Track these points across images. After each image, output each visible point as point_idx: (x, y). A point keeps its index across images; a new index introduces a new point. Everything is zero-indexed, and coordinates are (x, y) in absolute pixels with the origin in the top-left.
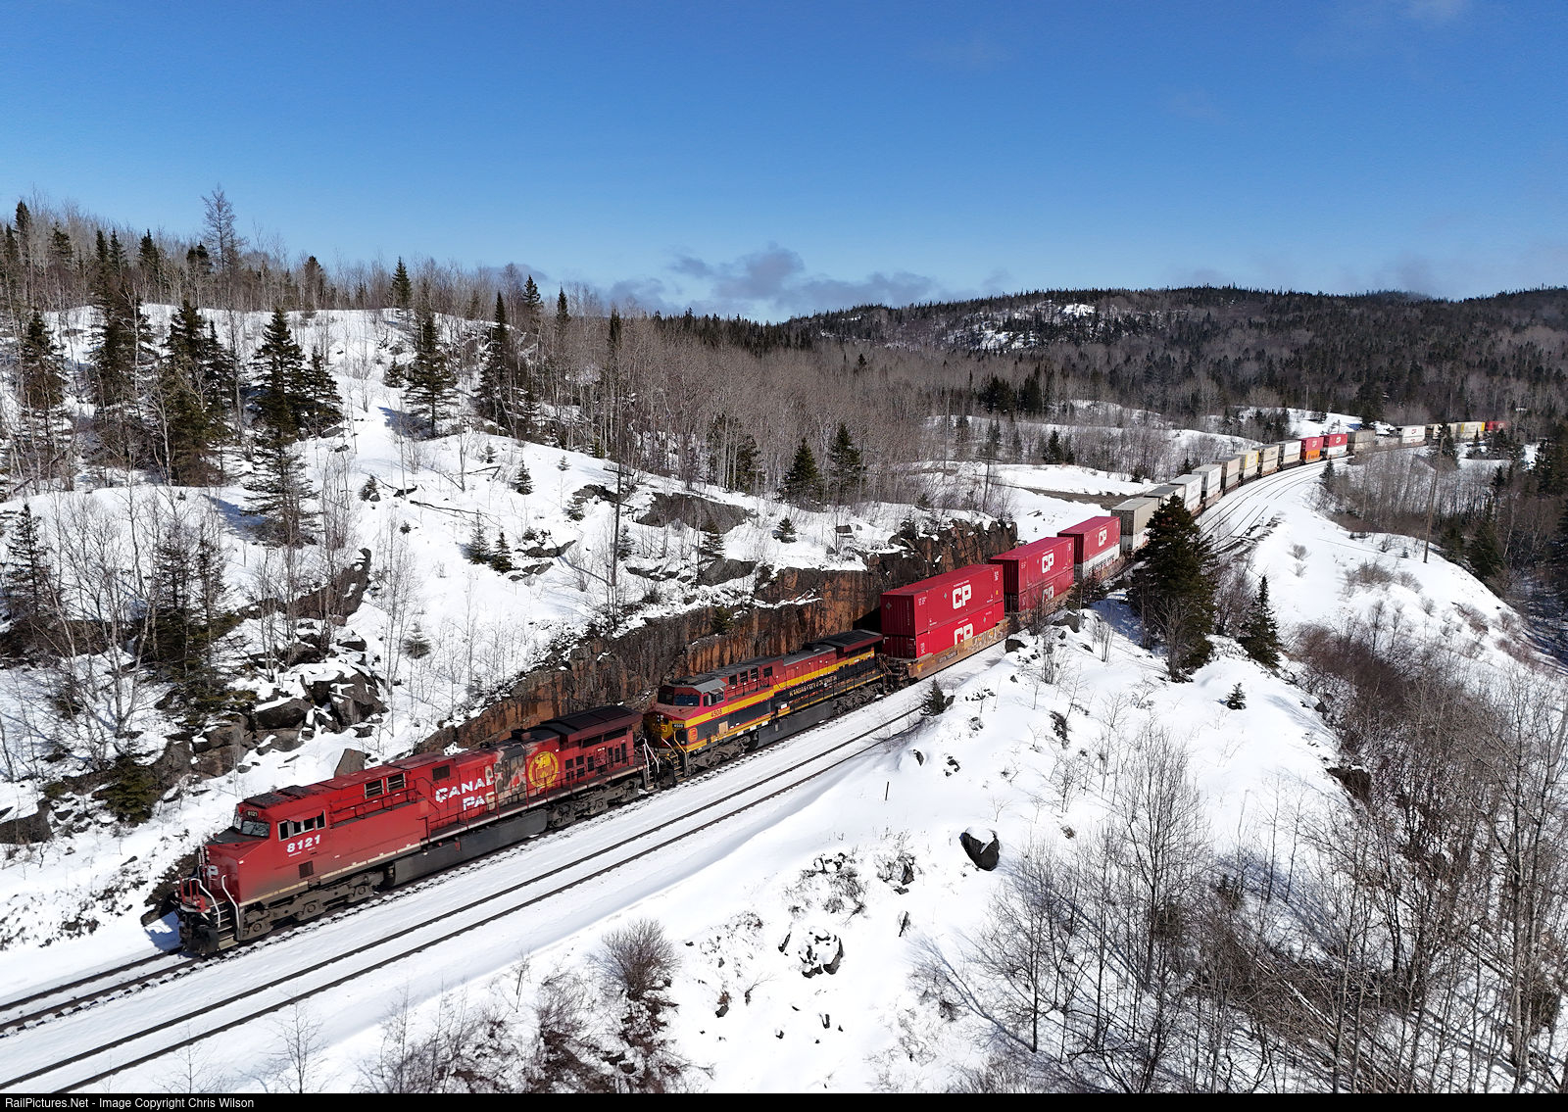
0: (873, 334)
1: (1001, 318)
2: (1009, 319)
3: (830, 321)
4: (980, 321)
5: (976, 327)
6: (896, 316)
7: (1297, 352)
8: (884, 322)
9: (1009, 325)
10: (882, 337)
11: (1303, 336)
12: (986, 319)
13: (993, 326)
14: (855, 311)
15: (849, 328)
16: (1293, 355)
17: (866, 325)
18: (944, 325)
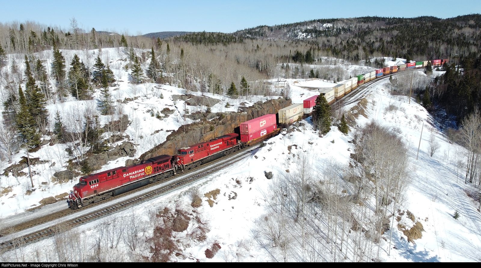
0: (263, 35)
1: (304, 28)
2: (306, 29)
3: (250, 31)
4: (297, 29)
5: (296, 32)
6: (271, 29)
7: (392, 38)
8: (267, 31)
9: (306, 31)
10: (266, 36)
11: (395, 33)
12: (299, 29)
13: (301, 31)
14: (258, 28)
15: (256, 33)
16: (391, 39)
17: (261, 32)
18: (286, 31)
